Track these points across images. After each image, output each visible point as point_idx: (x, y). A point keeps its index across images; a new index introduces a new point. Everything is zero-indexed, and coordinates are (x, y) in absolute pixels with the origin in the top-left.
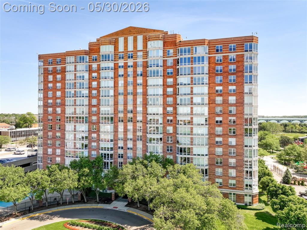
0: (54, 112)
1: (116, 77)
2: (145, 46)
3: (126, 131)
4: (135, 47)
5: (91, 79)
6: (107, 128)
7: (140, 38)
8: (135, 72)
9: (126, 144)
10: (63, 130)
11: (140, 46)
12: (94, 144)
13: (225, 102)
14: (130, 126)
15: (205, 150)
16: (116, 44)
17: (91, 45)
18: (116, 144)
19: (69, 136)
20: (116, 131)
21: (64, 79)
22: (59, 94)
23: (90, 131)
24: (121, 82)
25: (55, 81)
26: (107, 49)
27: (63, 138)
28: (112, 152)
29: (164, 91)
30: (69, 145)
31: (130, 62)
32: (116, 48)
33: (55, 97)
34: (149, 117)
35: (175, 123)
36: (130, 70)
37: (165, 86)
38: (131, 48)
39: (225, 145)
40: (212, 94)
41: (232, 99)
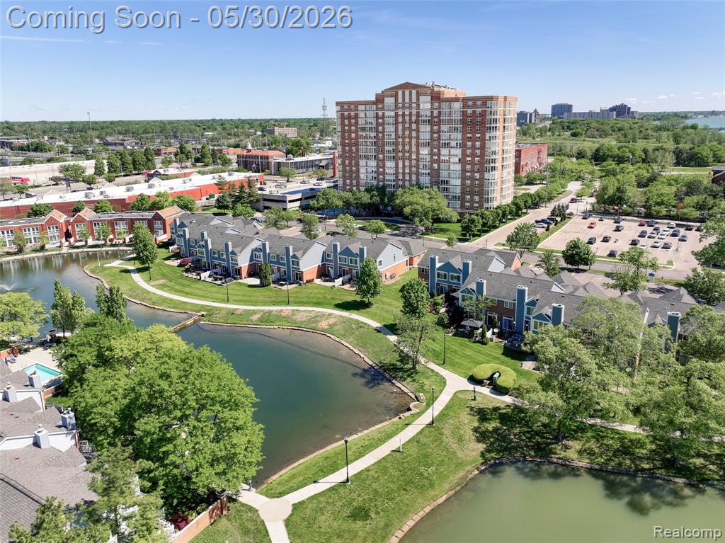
0: (350, 150)
1: (396, 123)
2: (418, 99)
3: (404, 167)
4: (411, 99)
5: (378, 124)
6: (390, 164)
7: (414, 92)
8: (410, 119)
9: (404, 177)
10: (357, 165)
11: (414, 99)
12: (381, 177)
13: (473, 146)
14: (407, 163)
15: (458, 182)
16: (396, 96)
17: (377, 95)
18: (397, 177)
19: (362, 170)
20: (397, 167)
21: (357, 123)
22: (353, 135)
23: (378, 167)
24: (400, 127)
25: (350, 125)
26: (389, 101)
27: (358, 171)
28: (394, 183)
29: (432, 136)
30: (362, 176)
31: (407, 112)
32: (396, 100)
33: (350, 138)
34: (421, 156)
35: (438, 161)
36: (407, 118)
37: (432, 132)
38: (407, 100)
39: (472, 178)
40: (465, 139)
41: (478, 144)
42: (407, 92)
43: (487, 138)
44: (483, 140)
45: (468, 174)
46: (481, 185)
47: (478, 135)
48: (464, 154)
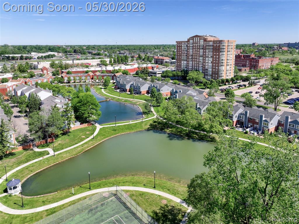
0: (179, 58)
1: (193, 49)
2: (200, 41)
3: (195, 64)
4: (197, 41)
5: (188, 49)
6: (191, 63)
7: (199, 38)
8: (197, 48)
9: (195, 67)
10: (181, 63)
12: (188, 67)
13: (216, 57)
14: (196, 63)
15: (211, 70)
16: (193, 40)
17: (188, 39)
18: (193, 67)
19: (182, 64)
20: (193, 64)
21: (181, 48)
22: (180, 53)
23: (187, 63)
24: (194, 50)
25: (179, 49)
26: (191, 41)
27: (181, 65)
29: (203, 53)
30: (182, 67)
31: (196, 45)
32: (193, 41)
33: (179, 54)
34: (200, 60)
35: (205, 62)
36: (196, 47)
37: (204, 52)
38: (196, 41)
39: (215, 69)
40: (213, 55)
41: (217, 56)
42: (197, 38)
43: (220, 55)
44: (219, 55)
45: (214, 67)
46: (218, 71)
47: (218, 54)
48: (213, 60)
